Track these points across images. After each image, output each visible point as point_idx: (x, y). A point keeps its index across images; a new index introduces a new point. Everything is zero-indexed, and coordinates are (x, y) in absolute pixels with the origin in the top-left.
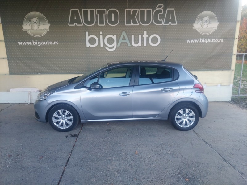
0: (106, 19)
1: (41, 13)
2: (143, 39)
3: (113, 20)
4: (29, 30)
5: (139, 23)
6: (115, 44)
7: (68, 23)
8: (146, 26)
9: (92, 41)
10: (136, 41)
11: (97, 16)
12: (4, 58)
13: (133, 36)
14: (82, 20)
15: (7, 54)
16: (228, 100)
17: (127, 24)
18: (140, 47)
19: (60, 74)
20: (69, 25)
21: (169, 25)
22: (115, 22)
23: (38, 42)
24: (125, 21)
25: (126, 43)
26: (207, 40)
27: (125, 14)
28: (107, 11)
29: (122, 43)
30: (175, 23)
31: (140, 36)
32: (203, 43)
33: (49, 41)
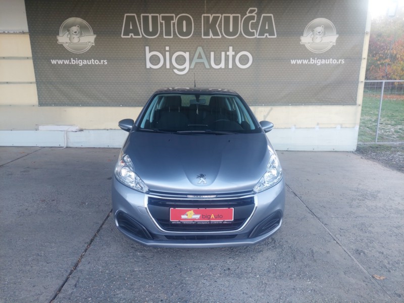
0: (174, 29)
1: (84, 19)
2: (227, 57)
3: (185, 30)
4: (67, 43)
5: (222, 34)
6: (187, 65)
7: (121, 34)
8: (232, 39)
9: (155, 60)
10: (218, 61)
11: (161, 24)
12: (31, 83)
13: (212, 54)
14: (141, 29)
15: (36, 77)
16: (352, 150)
17: (204, 36)
18: (223, 69)
19: (109, 106)
20: (122, 37)
21: (265, 39)
22: (187, 33)
23: (79, 61)
24: (201, 32)
25: (203, 63)
26: (320, 60)
27: (201, 22)
28: (176, 17)
29: (196, 63)
30: (274, 35)
31: (223, 54)
32: (315, 65)
33: (95, 60)
